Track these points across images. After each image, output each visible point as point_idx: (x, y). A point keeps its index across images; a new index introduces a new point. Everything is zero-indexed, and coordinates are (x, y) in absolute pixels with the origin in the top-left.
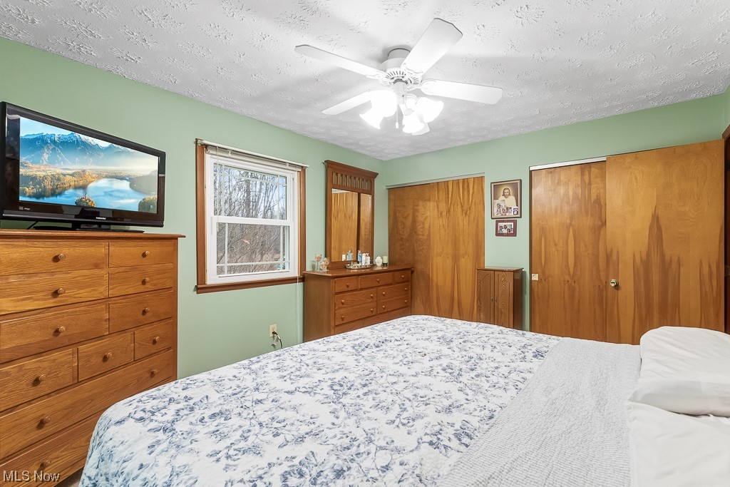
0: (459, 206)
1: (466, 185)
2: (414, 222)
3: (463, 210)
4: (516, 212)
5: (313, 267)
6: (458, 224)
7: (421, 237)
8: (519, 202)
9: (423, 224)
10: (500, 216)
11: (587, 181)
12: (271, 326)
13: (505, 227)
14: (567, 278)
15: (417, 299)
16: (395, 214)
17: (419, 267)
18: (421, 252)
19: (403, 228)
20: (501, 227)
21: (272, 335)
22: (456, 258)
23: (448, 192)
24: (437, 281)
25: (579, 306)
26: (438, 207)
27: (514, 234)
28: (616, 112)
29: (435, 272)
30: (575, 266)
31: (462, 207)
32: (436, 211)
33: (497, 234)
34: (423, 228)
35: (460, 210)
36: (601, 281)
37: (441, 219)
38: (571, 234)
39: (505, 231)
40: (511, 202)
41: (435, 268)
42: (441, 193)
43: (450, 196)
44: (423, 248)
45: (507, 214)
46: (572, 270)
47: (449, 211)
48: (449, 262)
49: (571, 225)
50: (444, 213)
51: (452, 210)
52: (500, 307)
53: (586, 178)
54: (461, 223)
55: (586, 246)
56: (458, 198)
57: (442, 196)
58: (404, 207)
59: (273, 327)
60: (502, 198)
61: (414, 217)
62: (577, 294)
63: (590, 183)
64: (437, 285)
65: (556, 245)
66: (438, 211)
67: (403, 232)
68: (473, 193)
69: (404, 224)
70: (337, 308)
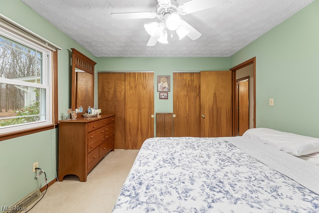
0: (141, 85)
1: (144, 75)
2: (115, 91)
3: (143, 87)
4: (168, 89)
5: (62, 117)
6: (141, 93)
7: (119, 99)
8: (169, 85)
9: (121, 92)
10: (161, 90)
11: (192, 79)
12: (34, 164)
13: (164, 95)
14: (186, 115)
15: (117, 130)
16: (103, 87)
17: (118, 114)
18: (119, 107)
19: (108, 94)
20: (162, 96)
21: (34, 171)
22: (139, 109)
23: (135, 78)
24: (130, 120)
25: (190, 126)
26: (130, 85)
27: (167, 99)
28: (205, 56)
29: (128, 116)
30: (189, 110)
31: (143, 85)
32: (129, 87)
33: (160, 98)
34: (121, 94)
35: (141, 87)
36: (197, 116)
37: (131, 91)
38: (187, 99)
39: (163, 97)
40: (166, 84)
41: (128, 115)
42: (131, 78)
43: (136, 80)
44: (121, 105)
45: (164, 90)
46: (187, 112)
47: (136, 87)
48: (136, 111)
49: (187, 95)
50: (133, 88)
51: (137, 86)
52: (167, 129)
53: (192, 78)
54: (142, 93)
55: (192, 103)
56: (141, 81)
57: (132, 79)
58: (109, 83)
59: (35, 164)
60: (162, 83)
61: (115, 89)
62: (189, 121)
63: (193, 80)
64: (129, 123)
65: (182, 103)
66: (130, 87)
67: (108, 96)
68: (148, 79)
69: (109, 92)
70: (89, 142)
